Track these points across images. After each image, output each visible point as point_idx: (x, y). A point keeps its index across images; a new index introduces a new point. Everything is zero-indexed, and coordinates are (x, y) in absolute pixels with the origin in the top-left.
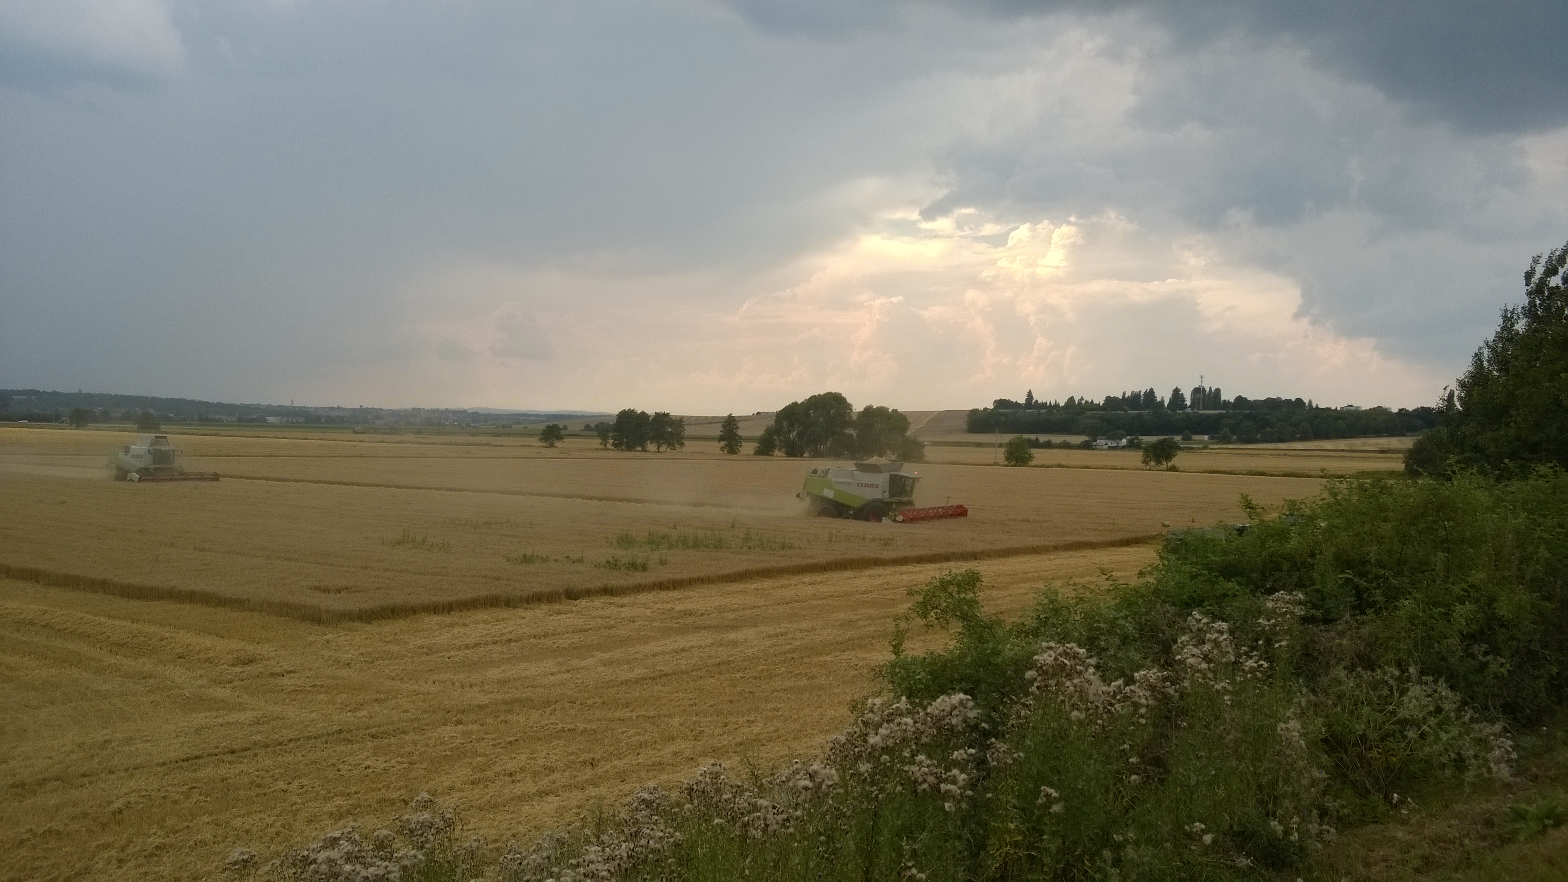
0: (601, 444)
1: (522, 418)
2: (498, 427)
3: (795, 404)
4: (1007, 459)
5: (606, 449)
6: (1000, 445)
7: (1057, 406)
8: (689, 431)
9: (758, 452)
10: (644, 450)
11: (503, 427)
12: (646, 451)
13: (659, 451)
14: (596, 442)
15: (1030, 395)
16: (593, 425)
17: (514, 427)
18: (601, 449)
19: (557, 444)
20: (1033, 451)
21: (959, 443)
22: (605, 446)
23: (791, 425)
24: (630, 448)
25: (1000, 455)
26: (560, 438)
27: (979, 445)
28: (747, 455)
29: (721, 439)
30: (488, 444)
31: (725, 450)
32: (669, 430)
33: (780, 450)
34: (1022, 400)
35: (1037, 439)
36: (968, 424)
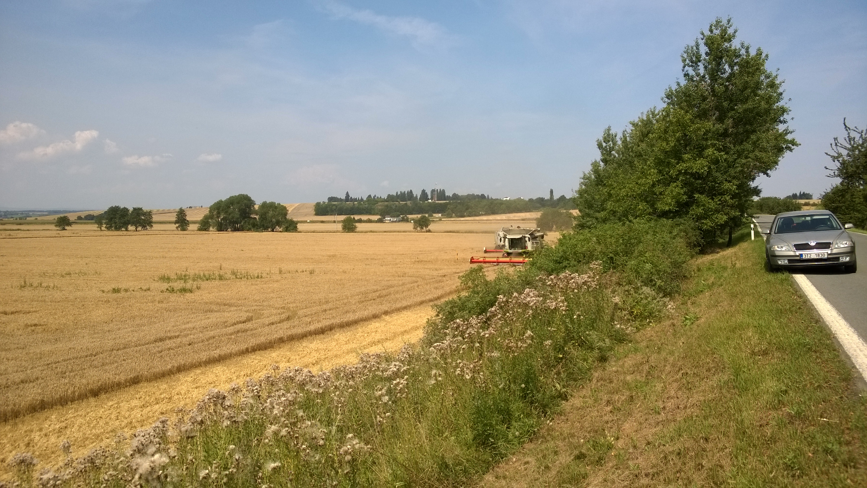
0: (98, 227)
3: (221, 201)
4: (343, 229)
6: (339, 222)
7: (362, 200)
8: (155, 218)
9: (200, 230)
12: (128, 231)
13: (137, 231)
14: (95, 227)
15: (347, 194)
18: (98, 230)
19: (66, 228)
20: (357, 224)
21: (313, 221)
22: (101, 229)
23: (219, 213)
24: (118, 229)
25: (339, 227)
26: (69, 224)
28: (193, 231)
29: (176, 222)
31: (179, 229)
32: (143, 218)
33: (213, 228)
34: (343, 197)
35: (354, 218)
36: (315, 210)
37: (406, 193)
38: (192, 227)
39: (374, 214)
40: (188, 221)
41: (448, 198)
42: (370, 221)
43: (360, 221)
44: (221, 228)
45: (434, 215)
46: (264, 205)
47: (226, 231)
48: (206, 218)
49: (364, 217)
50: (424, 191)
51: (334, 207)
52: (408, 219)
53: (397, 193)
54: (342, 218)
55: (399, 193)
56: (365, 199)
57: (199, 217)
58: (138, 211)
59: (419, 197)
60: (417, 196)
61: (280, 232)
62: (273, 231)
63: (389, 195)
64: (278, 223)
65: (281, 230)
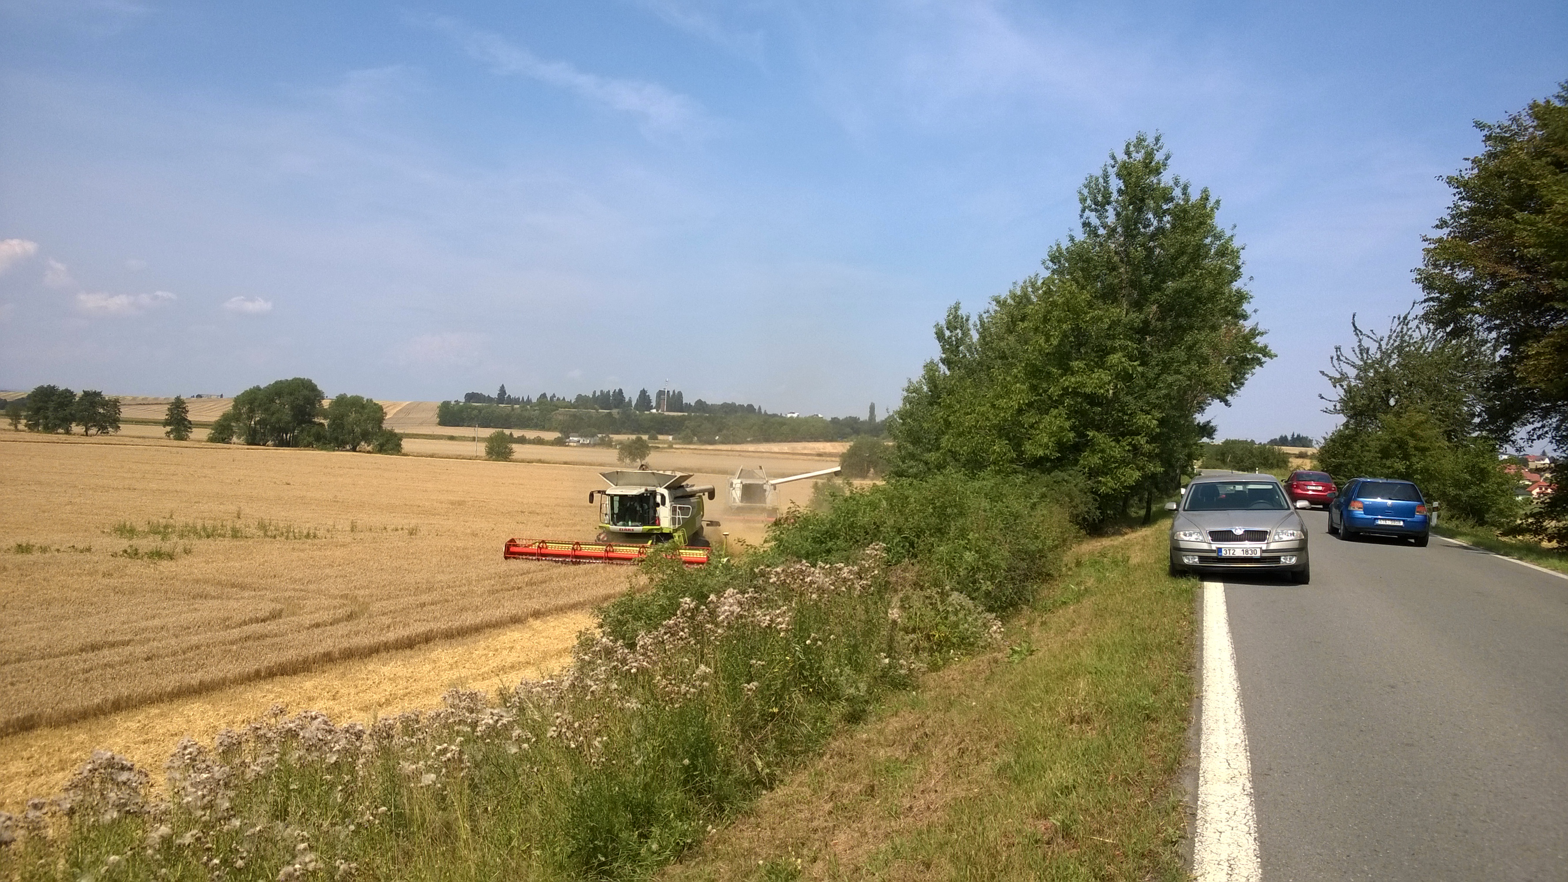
0: (10, 424)
3: (258, 389)
4: (488, 453)
5: (17, 430)
6: (480, 439)
7: (529, 401)
8: (126, 413)
9: (212, 440)
10: (68, 432)
12: (70, 434)
13: (86, 435)
15: (502, 390)
18: (10, 430)
20: (515, 447)
22: (16, 427)
23: (252, 411)
24: (49, 429)
25: (481, 449)
27: (452, 438)
28: (199, 441)
29: (166, 423)
31: (172, 436)
32: (101, 411)
33: (239, 438)
34: (494, 395)
35: (511, 434)
36: (440, 416)
37: (611, 393)
38: (200, 434)
39: (549, 430)
40: (190, 422)
41: (688, 406)
42: (539, 442)
43: (522, 440)
44: (254, 439)
45: (660, 437)
46: (341, 401)
47: (264, 445)
48: (226, 418)
49: (531, 434)
50: (643, 393)
51: (475, 412)
52: (611, 441)
53: (595, 392)
54: (488, 432)
55: (598, 393)
56: (534, 400)
57: (214, 416)
58: (92, 398)
59: (633, 405)
60: (630, 401)
61: (369, 452)
62: (354, 450)
63: (580, 395)
64: (366, 436)
65: (369, 448)
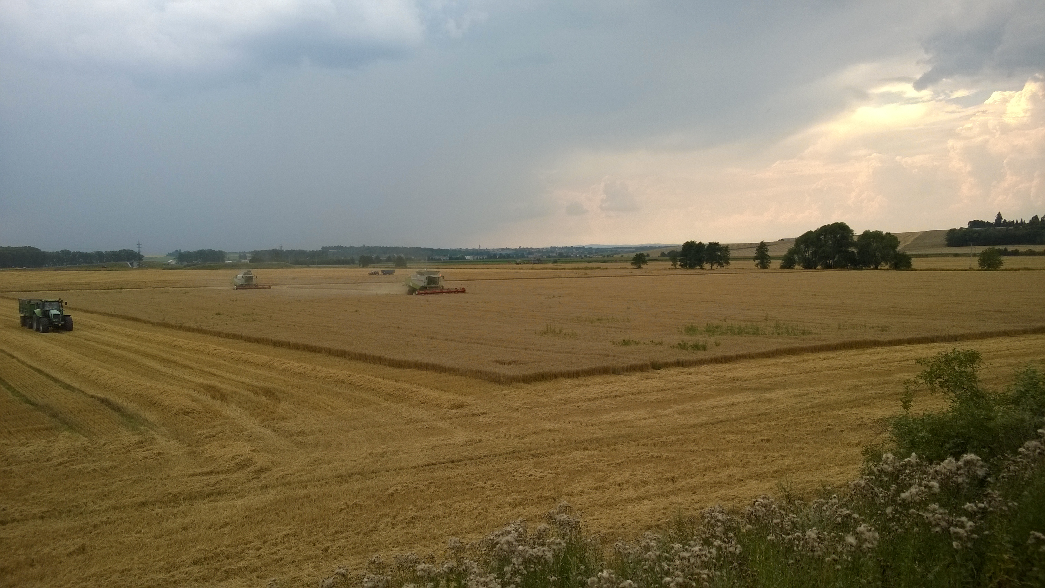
0: (672, 265)
1: (619, 250)
2: (604, 256)
3: (810, 233)
4: (981, 265)
5: (676, 268)
6: (975, 255)
7: (1022, 223)
8: (733, 254)
9: (783, 267)
10: (702, 268)
11: (608, 256)
12: (703, 269)
13: (712, 269)
14: (669, 264)
15: (999, 216)
16: (666, 253)
17: (615, 256)
18: (672, 269)
19: (642, 266)
20: (1003, 258)
21: (940, 254)
22: (675, 266)
23: (807, 247)
24: (692, 267)
25: (975, 262)
26: (645, 262)
27: (956, 255)
28: (775, 269)
29: (755, 258)
30: (598, 268)
31: (759, 266)
32: (719, 254)
33: (799, 265)
34: (992, 220)
38: (774, 265)
40: (769, 257)
42: (1031, 253)
43: (1016, 253)
44: (809, 265)
46: (867, 235)
47: (815, 269)
48: (792, 252)
49: (1023, 248)
51: (976, 235)
58: (714, 246)
61: (887, 270)
65: (887, 267)
